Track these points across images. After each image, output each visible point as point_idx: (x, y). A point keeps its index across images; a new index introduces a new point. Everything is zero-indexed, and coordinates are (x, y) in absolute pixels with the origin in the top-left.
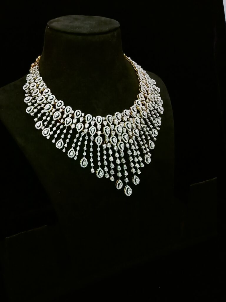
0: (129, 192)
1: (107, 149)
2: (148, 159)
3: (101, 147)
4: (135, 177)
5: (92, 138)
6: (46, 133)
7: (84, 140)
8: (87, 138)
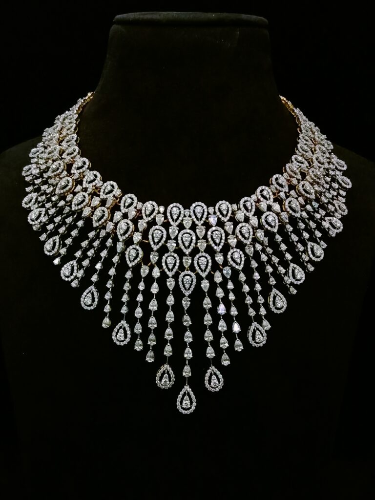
0: (186, 404)
1: (149, 280)
2: (260, 334)
3: (136, 269)
4: (212, 369)
5: (120, 246)
6: (36, 216)
7: (102, 246)
8: (109, 243)
